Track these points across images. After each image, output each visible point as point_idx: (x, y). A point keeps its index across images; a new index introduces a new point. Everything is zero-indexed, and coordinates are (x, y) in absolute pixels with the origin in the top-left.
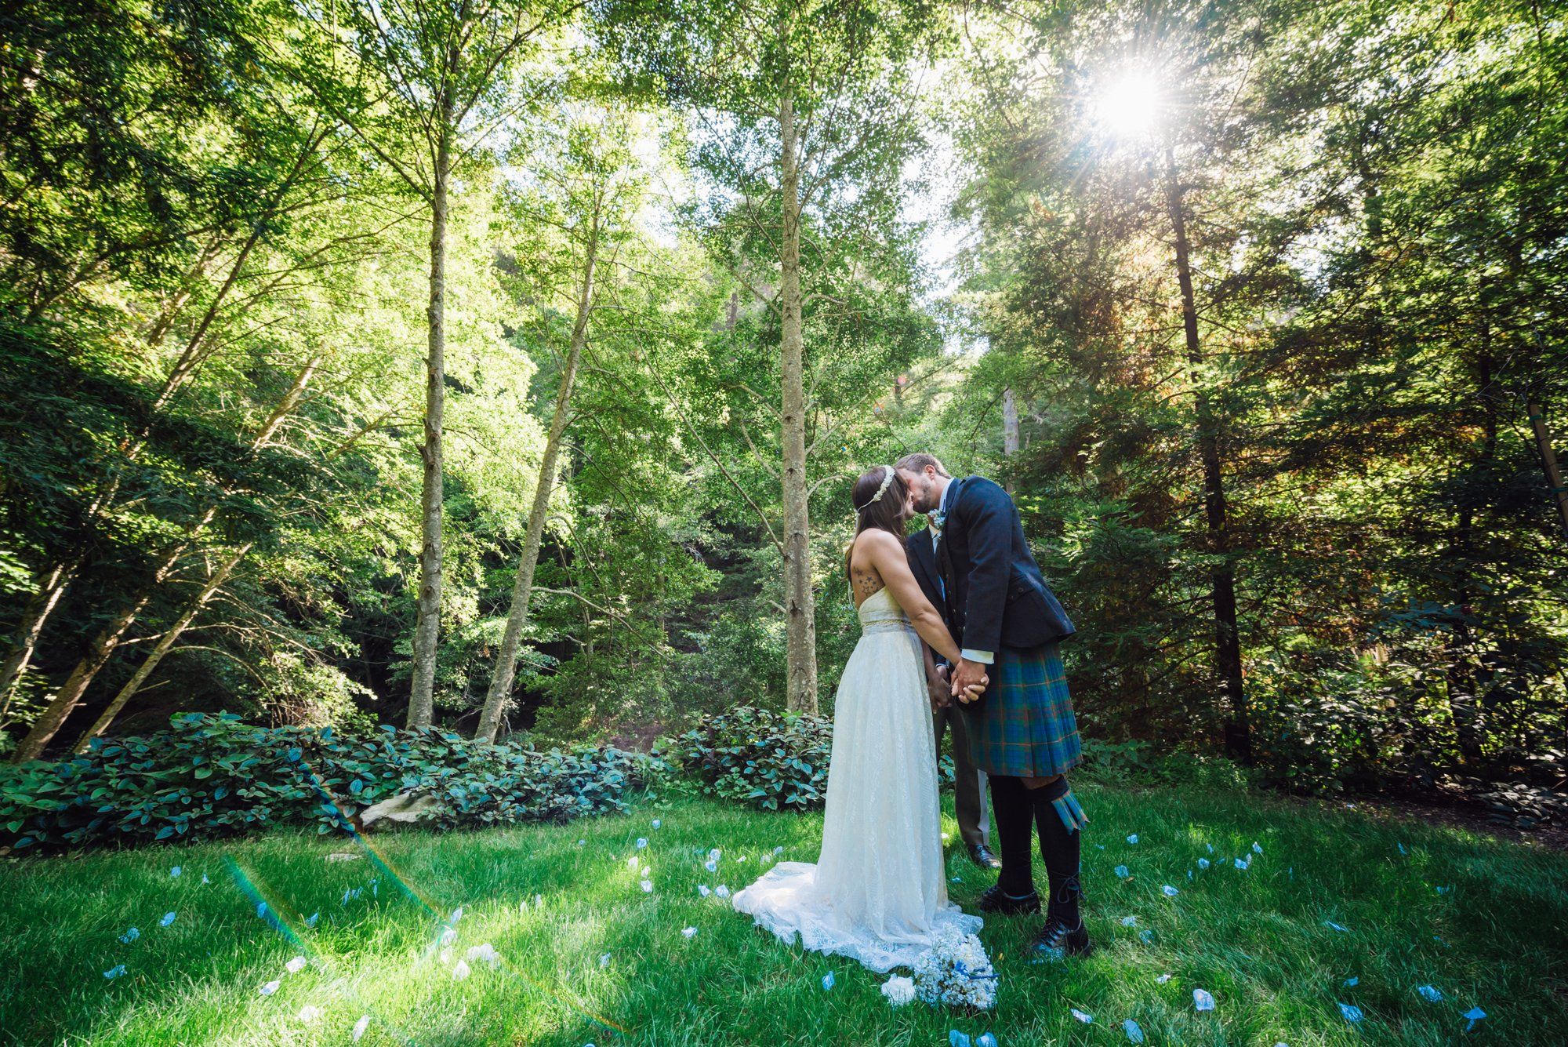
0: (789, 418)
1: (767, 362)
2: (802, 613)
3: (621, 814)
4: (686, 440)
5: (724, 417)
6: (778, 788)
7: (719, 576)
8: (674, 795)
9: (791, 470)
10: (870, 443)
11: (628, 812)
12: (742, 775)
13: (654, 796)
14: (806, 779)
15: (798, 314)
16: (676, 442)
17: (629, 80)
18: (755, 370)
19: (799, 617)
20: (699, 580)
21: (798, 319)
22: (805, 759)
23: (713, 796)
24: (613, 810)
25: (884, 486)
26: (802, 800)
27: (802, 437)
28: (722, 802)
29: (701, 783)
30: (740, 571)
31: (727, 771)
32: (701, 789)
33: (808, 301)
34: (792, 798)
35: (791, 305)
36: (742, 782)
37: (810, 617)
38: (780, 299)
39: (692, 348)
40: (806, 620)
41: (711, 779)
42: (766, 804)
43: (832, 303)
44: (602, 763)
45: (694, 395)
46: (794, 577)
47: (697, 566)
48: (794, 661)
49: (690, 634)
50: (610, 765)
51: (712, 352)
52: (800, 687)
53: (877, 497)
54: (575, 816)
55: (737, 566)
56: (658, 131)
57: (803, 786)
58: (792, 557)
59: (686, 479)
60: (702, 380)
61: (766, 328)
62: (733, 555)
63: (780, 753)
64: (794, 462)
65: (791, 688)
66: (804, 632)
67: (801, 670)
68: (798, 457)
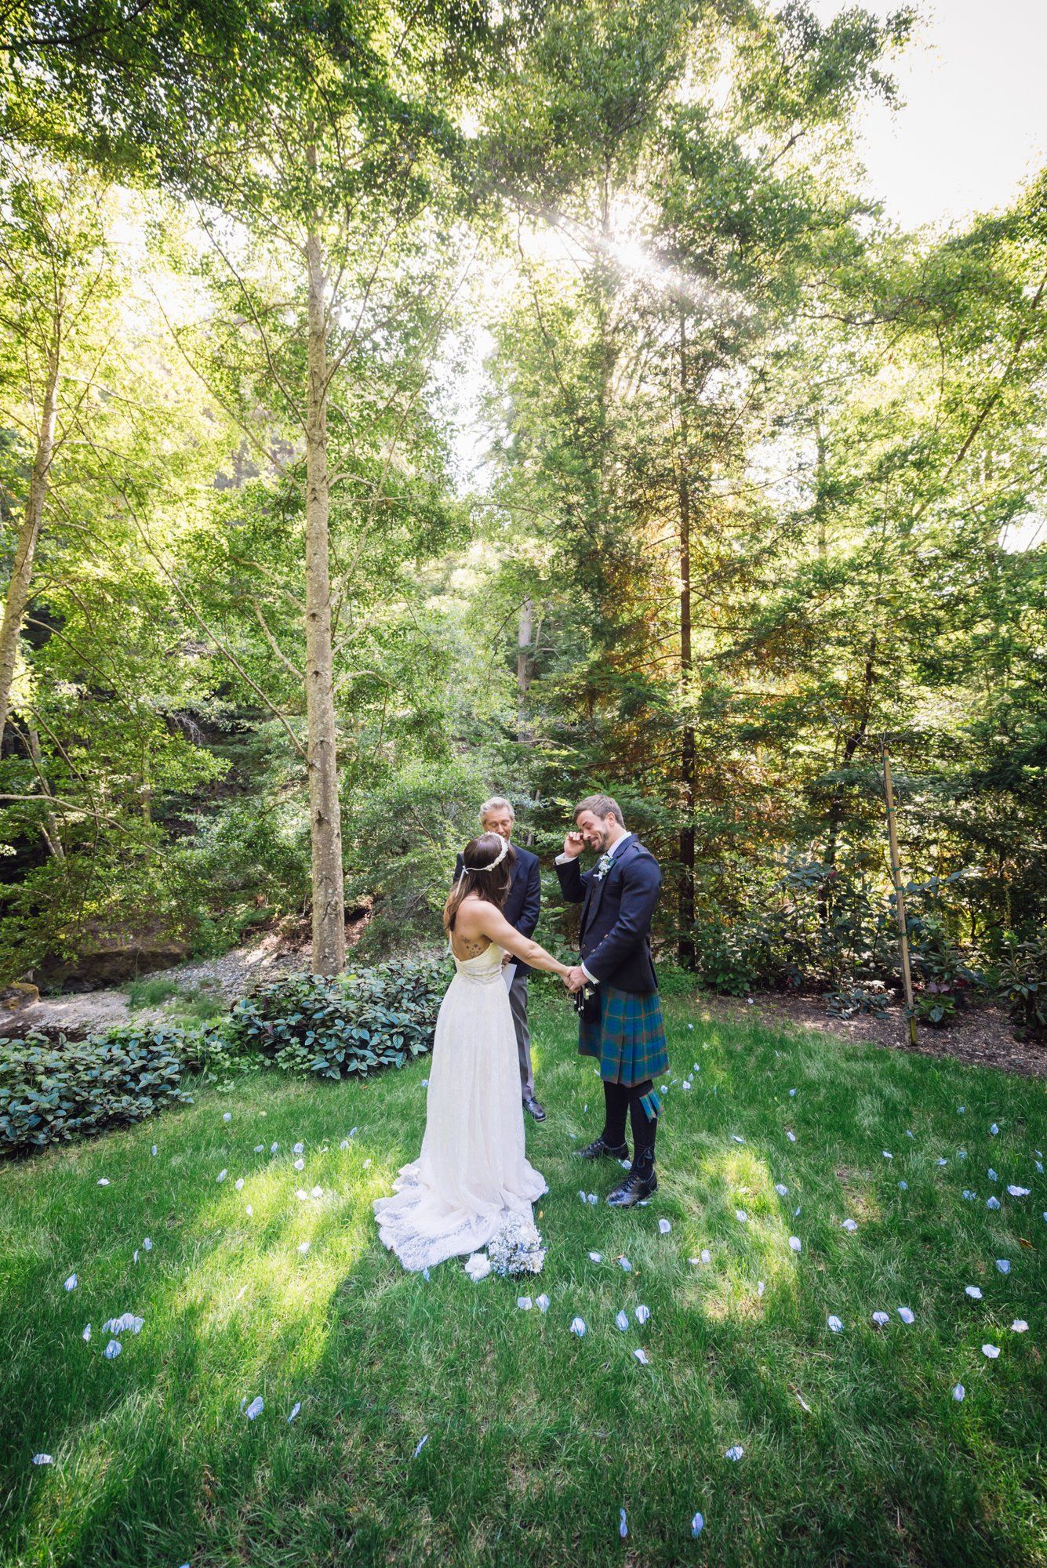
0: (314, 615)
1: (284, 531)
2: (328, 823)
3: (184, 1106)
6: (340, 1058)
8: (235, 1073)
9: (317, 673)
10: (395, 634)
11: (191, 1100)
12: (302, 1043)
13: (215, 1078)
14: (364, 1044)
15: (325, 499)
17: (103, 140)
19: (325, 826)
20: (203, 769)
21: (326, 503)
22: (361, 1025)
23: (274, 1067)
24: (177, 1105)
25: (498, 860)
26: (363, 1066)
27: (328, 638)
28: (284, 1074)
29: (262, 1057)
31: (287, 1043)
32: (261, 1063)
34: (354, 1065)
35: (317, 486)
36: (303, 1052)
37: (336, 825)
40: (332, 830)
41: (271, 1051)
42: (330, 1074)
44: (152, 1048)
45: (192, 558)
46: (320, 785)
48: (319, 871)
50: (160, 1048)
52: (326, 896)
53: (489, 868)
54: (139, 1118)
55: (238, 737)
56: (144, 218)
57: (361, 1052)
58: (318, 765)
62: (235, 728)
63: (339, 1023)
64: (320, 664)
65: (318, 897)
66: (330, 841)
67: (328, 880)
68: (325, 659)
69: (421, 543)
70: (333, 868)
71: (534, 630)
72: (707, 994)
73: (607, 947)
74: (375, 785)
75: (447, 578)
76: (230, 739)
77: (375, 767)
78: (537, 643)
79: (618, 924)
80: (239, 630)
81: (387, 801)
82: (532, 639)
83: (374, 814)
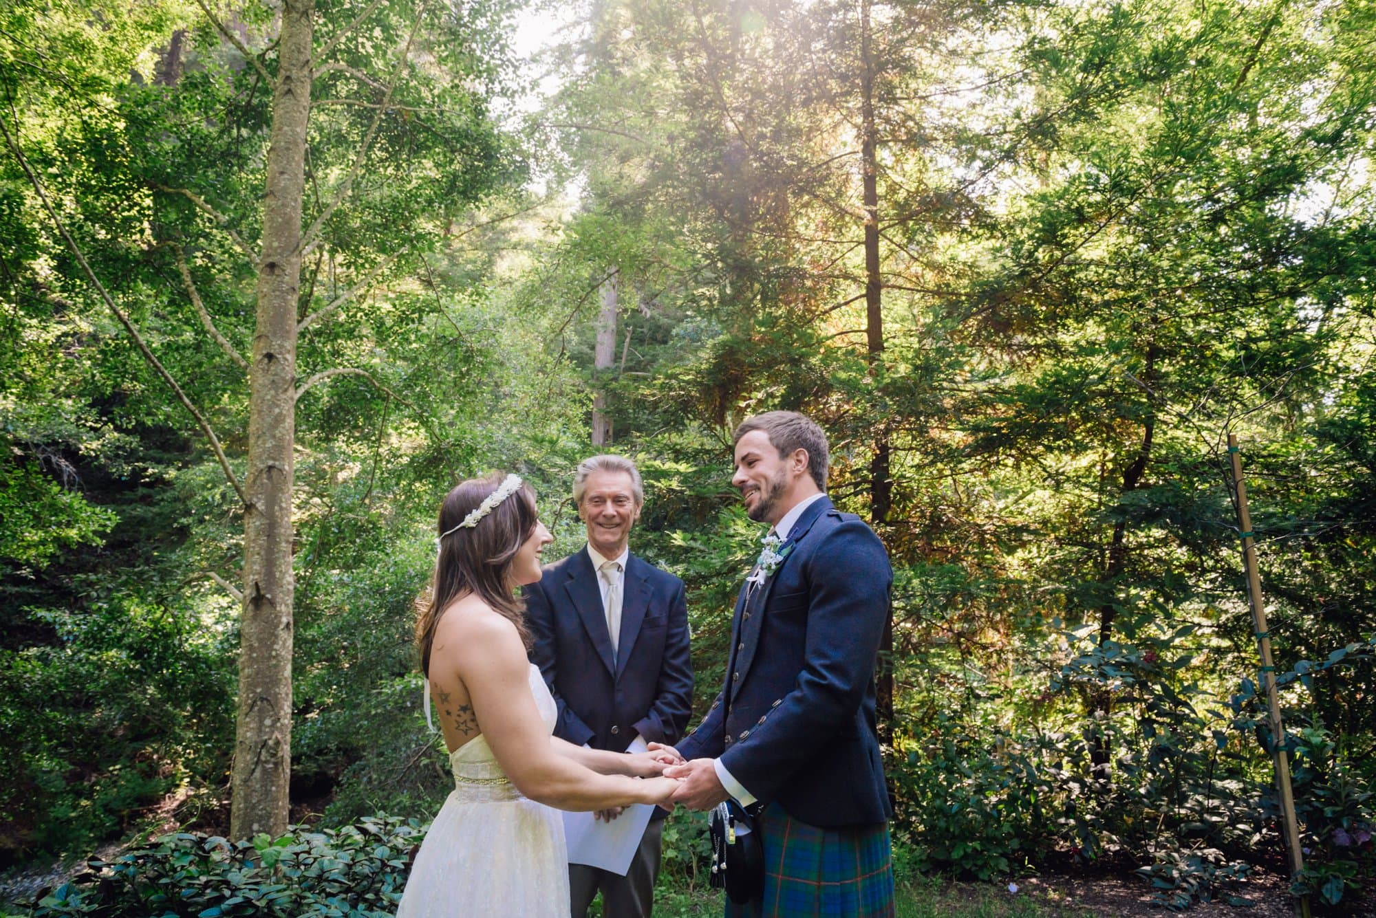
0: (272, 266)
1: (237, 155)
2: (272, 603)
4: (64, 265)
5: (142, 238)
7: (109, 518)
9: (270, 357)
10: (403, 319)
15: (304, 91)
16: (43, 267)
18: (212, 164)
19: (266, 610)
20: (69, 525)
21: (306, 100)
25: (486, 506)
27: (293, 301)
30: (146, 500)
33: (324, 71)
35: (294, 73)
37: (285, 610)
38: (271, 55)
39: (92, 104)
40: (278, 617)
43: (361, 83)
45: (85, 188)
46: (262, 541)
47: (66, 499)
48: (251, 686)
49: (41, 613)
51: (132, 119)
52: (260, 730)
53: (470, 520)
55: (141, 491)
58: (261, 506)
59: (56, 330)
60: (103, 166)
61: (243, 99)
62: (137, 474)
64: (276, 343)
65: (246, 732)
66: (274, 636)
67: (265, 702)
68: (285, 334)
69: (452, 186)
70: (275, 682)
71: (620, 344)
72: (938, 880)
73: (780, 724)
74: (358, 560)
75: (490, 263)
76: (129, 495)
77: (359, 530)
78: (623, 364)
79: (805, 675)
80: (151, 304)
81: (377, 591)
82: (617, 357)
83: (355, 611)
